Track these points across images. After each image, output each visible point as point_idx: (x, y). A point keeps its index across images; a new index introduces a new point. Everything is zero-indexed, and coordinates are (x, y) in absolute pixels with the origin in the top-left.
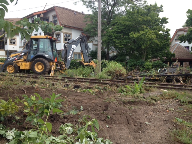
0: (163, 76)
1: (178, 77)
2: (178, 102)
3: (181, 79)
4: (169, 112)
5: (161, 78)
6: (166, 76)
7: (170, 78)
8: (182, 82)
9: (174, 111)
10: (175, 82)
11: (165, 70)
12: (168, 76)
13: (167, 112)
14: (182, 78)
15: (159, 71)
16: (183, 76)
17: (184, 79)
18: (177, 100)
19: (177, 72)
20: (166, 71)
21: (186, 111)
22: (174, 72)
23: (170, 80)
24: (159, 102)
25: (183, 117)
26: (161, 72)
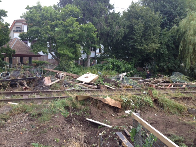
0: (6, 80)
1: (22, 81)
2: (28, 116)
3: (25, 83)
4: (22, 134)
5: (5, 83)
6: (10, 80)
7: (14, 82)
8: (26, 85)
9: (27, 131)
10: (19, 86)
11: (8, 74)
12: (12, 81)
13: (21, 134)
14: (26, 81)
15: (2, 75)
16: (27, 80)
17: (28, 82)
18: (27, 114)
19: (21, 76)
20: (10, 75)
21: (37, 128)
22: (18, 76)
23: (14, 84)
24: (9, 121)
25: (37, 137)
26: (4, 76)
